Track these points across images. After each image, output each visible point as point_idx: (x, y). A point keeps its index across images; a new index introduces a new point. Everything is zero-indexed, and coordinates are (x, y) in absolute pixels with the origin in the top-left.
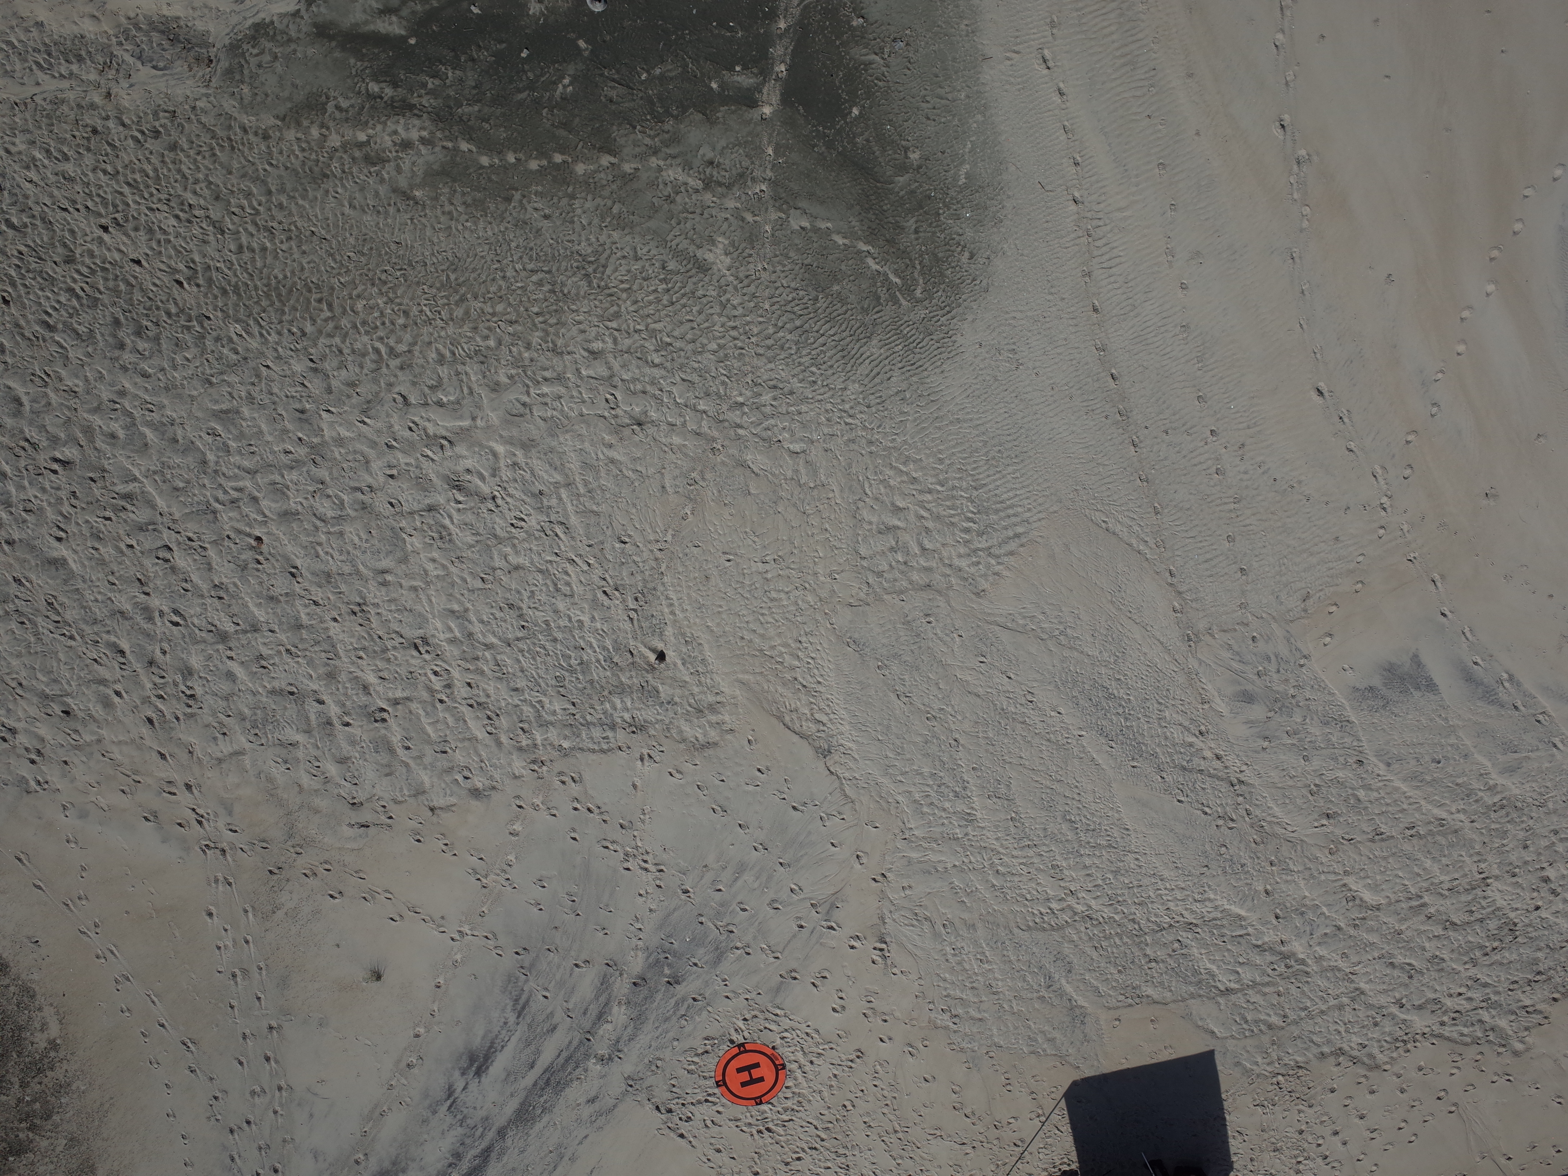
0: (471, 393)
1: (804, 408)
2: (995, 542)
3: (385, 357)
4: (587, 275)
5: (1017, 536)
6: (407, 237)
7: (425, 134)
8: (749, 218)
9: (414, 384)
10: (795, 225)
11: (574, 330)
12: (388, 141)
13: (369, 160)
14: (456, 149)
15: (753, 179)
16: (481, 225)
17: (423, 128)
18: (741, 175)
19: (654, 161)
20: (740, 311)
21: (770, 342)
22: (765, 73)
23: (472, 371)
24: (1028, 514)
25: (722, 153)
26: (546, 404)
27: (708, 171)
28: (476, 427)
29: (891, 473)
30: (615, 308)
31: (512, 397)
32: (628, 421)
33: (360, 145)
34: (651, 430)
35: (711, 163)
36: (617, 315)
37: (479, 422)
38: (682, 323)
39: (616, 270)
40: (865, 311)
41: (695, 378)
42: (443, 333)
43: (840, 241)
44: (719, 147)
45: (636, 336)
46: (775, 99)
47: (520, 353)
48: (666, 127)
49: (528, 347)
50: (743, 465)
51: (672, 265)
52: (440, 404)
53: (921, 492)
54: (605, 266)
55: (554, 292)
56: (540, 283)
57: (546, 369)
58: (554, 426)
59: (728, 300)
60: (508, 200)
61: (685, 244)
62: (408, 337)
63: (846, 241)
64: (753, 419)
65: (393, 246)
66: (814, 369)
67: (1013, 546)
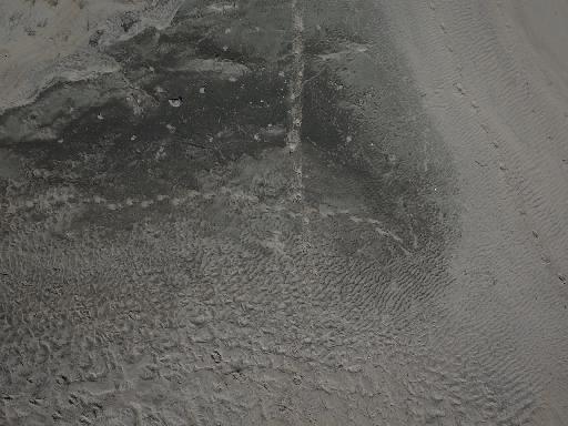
0: (114, 367)
1: (355, 339)
2: (513, 414)
3: (50, 351)
4: (188, 271)
5: (527, 406)
6: (62, 265)
7: (72, 196)
8: (293, 215)
9: (72, 367)
10: (324, 215)
11: (183, 311)
12: (47, 204)
13: (35, 218)
14: (92, 203)
15: (291, 190)
16: (113, 249)
17: (69, 193)
18: (283, 190)
19: (224, 190)
20: (297, 278)
21: (322, 296)
22: (288, 126)
23: (113, 350)
24: (531, 389)
25: (268, 178)
26: (168, 367)
27: (261, 190)
28: (120, 393)
29: (426, 375)
30: (211, 290)
31: (144, 366)
32: (230, 370)
33: (29, 210)
34: (246, 373)
35: (262, 185)
36: (212, 294)
37: (121, 389)
38: (259, 293)
39: (207, 264)
40: (382, 263)
41: (273, 330)
42: (91, 327)
43: (356, 220)
44: (265, 174)
45: (228, 308)
46: (297, 140)
47: (147, 333)
48: (229, 167)
49: (152, 326)
50: (319, 389)
51: (246, 254)
52: (91, 379)
53: (451, 386)
54: (200, 263)
55: (166, 285)
56: (156, 282)
57: (165, 341)
58: (176, 383)
59: (288, 272)
60: (130, 229)
61: (251, 239)
62: (65, 333)
63: (361, 220)
64: (320, 353)
65: (53, 273)
66: (355, 309)
67: (526, 414)
